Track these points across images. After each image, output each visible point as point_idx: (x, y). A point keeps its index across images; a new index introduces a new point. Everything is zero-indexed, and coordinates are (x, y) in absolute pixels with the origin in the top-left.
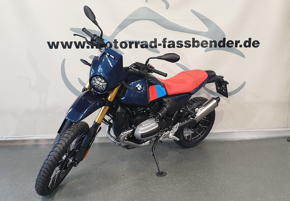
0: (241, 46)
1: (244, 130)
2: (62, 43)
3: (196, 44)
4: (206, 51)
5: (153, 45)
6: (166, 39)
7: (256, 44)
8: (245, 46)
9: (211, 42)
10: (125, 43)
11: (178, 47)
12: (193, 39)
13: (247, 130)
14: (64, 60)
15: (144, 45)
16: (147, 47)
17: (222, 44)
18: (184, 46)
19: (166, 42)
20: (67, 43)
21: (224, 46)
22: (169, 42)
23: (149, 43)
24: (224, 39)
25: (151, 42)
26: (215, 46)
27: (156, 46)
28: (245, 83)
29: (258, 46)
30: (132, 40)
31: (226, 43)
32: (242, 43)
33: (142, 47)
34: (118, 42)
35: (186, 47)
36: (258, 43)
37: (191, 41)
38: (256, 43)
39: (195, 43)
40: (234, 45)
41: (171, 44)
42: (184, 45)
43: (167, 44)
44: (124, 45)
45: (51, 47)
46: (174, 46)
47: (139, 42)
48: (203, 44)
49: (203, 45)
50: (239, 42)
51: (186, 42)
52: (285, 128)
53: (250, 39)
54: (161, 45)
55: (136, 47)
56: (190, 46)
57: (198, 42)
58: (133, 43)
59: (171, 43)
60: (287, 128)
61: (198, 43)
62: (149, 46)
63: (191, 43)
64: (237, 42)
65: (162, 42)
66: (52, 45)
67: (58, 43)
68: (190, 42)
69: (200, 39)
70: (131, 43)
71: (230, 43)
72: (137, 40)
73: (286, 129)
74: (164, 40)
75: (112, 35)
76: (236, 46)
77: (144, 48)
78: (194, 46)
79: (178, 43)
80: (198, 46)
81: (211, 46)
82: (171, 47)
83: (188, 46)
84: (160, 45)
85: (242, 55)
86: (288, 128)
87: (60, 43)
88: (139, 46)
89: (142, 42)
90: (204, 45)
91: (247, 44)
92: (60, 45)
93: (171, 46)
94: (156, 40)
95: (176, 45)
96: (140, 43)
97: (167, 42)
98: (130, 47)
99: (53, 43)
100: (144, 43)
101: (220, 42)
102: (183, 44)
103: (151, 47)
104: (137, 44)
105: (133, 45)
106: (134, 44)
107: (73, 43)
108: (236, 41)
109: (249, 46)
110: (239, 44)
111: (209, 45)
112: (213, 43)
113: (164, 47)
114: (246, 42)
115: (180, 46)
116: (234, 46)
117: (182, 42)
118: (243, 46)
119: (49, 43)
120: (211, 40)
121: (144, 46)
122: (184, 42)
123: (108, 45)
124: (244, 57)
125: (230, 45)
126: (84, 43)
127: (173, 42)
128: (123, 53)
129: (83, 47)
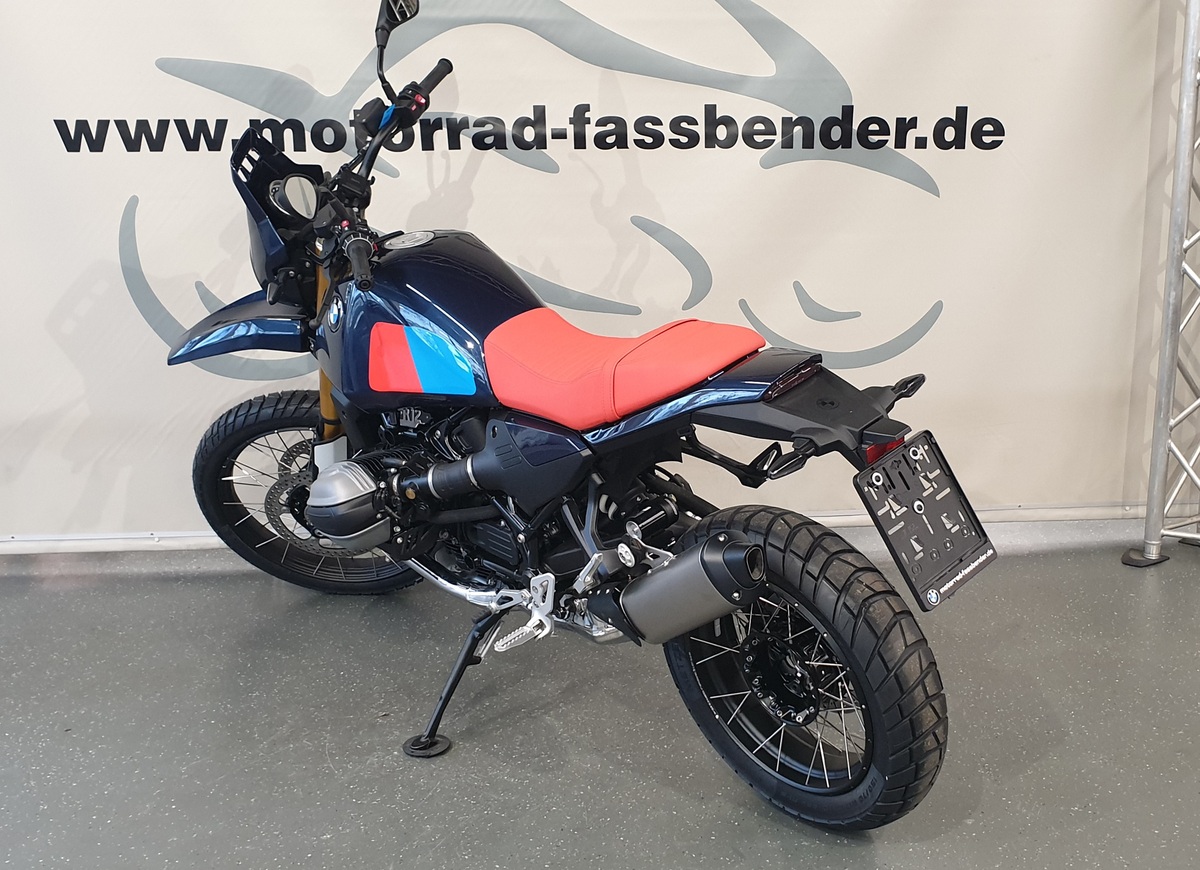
0: (921, 143)
2: (122, 125)
3: (722, 132)
4: (766, 164)
5: (529, 134)
6: (587, 108)
7: (988, 134)
8: (942, 144)
9: (786, 122)
11: (640, 143)
12: (710, 110)
14: (134, 202)
15: (487, 134)
17: (836, 133)
18: (666, 141)
19: (588, 121)
20: (143, 125)
21: (845, 142)
22: (602, 122)
23: (509, 129)
24: (848, 111)
26: (808, 143)
28: (938, 307)
29: (995, 144)
31: (855, 127)
32: (925, 129)
33: (479, 142)
35: (675, 143)
36: (999, 130)
37: (701, 120)
38: (988, 128)
39: (716, 130)
40: (891, 139)
41: (609, 134)
42: (668, 134)
43: (591, 131)
44: (397, 135)
45: (72, 146)
46: (622, 143)
47: (464, 124)
48: (755, 134)
50: (913, 123)
51: (675, 125)
52: (1114, 505)
53: (962, 112)
54: (564, 136)
55: (454, 144)
56: (694, 140)
57: (728, 121)
59: (611, 127)
60: (1123, 506)
61: (732, 129)
62: (510, 142)
63: (700, 129)
64: (905, 125)
65: (572, 121)
66: (79, 137)
67: (103, 125)
68: (693, 122)
69: (740, 108)
71: (874, 127)
73: (1119, 512)
74: (580, 115)
75: (344, 91)
76: (901, 143)
78: (711, 141)
79: (640, 125)
80: (730, 142)
81: (788, 144)
82: (609, 146)
83: (684, 140)
84: (560, 135)
85: (928, 185)
86: (1127, 508)
89: (479, 123)
90: (759, 139)
91: (950, 134)
92: (113, 136)
93: (611, 140)
94: (540, 112)
97: (593, 121)
98: (428, 145)
99: (82, 125)
100: (489, 127)
101: (829, 123)
103: (521, 144)
107: (172, 128)
108: (900, 121)
109: (959, 143)
110: (911, 136)
111: (778, 138)
112: (798, 129)
114: (944, 123)
115: (649, 140)
116: (891, 143)
117: (657, 122)
118: (931, 142)
119: (61, 125)
120: (788, 114)
121: (489, 140)
122: (666, 123)
123: (329, 136)
124: (934, 190)
125: (874, 139)
126: (222, 125)
127: (620, 123)
128: (393, 173)
129: (214, 145)
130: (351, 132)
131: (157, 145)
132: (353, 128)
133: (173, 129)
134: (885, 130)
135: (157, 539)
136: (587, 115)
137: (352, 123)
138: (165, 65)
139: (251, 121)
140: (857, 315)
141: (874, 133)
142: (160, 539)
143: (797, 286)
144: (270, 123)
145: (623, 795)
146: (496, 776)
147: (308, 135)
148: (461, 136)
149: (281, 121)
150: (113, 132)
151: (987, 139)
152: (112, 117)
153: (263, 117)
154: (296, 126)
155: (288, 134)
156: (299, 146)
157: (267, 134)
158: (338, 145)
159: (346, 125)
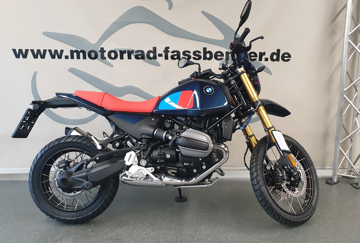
0: (266, 59)
2: (32, 51)
3: (208, 56)
4: (221, 65)
5: (151, 55)
6: (168, 48)
7: (286, 57)
8: (272, 60)
9: (227, 53)
10: (115, 52)
12: (205, 49)
14: (35, 73)
16: (143, 58)
18: (192, 58)
19: (169, 52)
20: (39, 51)
22: (173, 52)
23: (146, 53)
25: (149, 52)
27: (155, 57)
29: (288, 60)
30: (123, 48)
32: (268, 55)
33: (137, 57)
34: (105, 51)
35: (194, 58)
36: (289, 56)
37: (202, 52)
38: (286, 55)
39: (206, 55)
40: (258, 58)
41: (175, 55)
42: (192, 56)
43: (170, 54)
44: (113, 55)
45: (17, 56)
46: (179, 58)
47: (132, 52)
49: (218, 57)
50: (264, 54)
51: (194, 53)
53: (279, 51)
54: (162, 56)
55: (129, 58)
56: (200, 58)
57: (210, 53)
58: (125, 52)
59: (176, 53)
61: (211, 55)
62: (146, 57)
63: (202, 55)
64: (262, 54)
65: (164, 51)
66: (20, 54)
67: (27, 51)
68: (200, 52)
69: (214, 49)
70: (122, 53)
72: (131, 48)
74: (166, 50)
75: (98, 42)
76: (260, 59)
77: (139, 59)
78: (205, 58)
79: (184, 53)
80: (210, 59)
81: (227, 59)
82: (175, 59)
84: (160, 55)
87: (30, 52)
88: (133, 56)
89: (137, 52)
91: (275, 57)
93: (175, 57)
94: (155, 49)
95: (182, 56)
96: (134, 52)
97: (170, 52)
98: (122, 58)
99: (20, 51)
100: (140, 53)
102: (191, 54)
103: (149, 58)
104: (130, 53)
105: (126, 56)
106: (127, 53)
108: (260, 53)
109: (278, 60)
110: (264, 57)
111: (224, 57)
112: (230, 55)
113: (166, 58)
114: (273, 54)
115: (187, 57)
116: (258, 59)
117: (189, 52)
118: (269, 59)
119: (14, 50)
120: (227, 51)
121: (140, 57)
122: (192, 52)
123: (93, 55)
124: (270, 73)
125: (253, 58)
126: (62, 51)
127: (178, 52)
128: (111, 66)
129: (60, 57)
130: (99, 54)
131: (43, 57)
132: (100, 53)
133: (48, 53)
134: (256, 55)
136: (169, 50)
137: (100, 51)
138: (45, 34)
139: (70, 50)
141: (253, 56)
144: (76, 51)
147: (87, 55)
148: (131, 55)
149: (79, 51)
151: (286, 59)
152: (30, 48)
153: (74, 49)
154: (84, 52)
155: (81, 54)
156: (84, 58)
157: (75, 54)
158: (96, 57)
159: (98, 52)
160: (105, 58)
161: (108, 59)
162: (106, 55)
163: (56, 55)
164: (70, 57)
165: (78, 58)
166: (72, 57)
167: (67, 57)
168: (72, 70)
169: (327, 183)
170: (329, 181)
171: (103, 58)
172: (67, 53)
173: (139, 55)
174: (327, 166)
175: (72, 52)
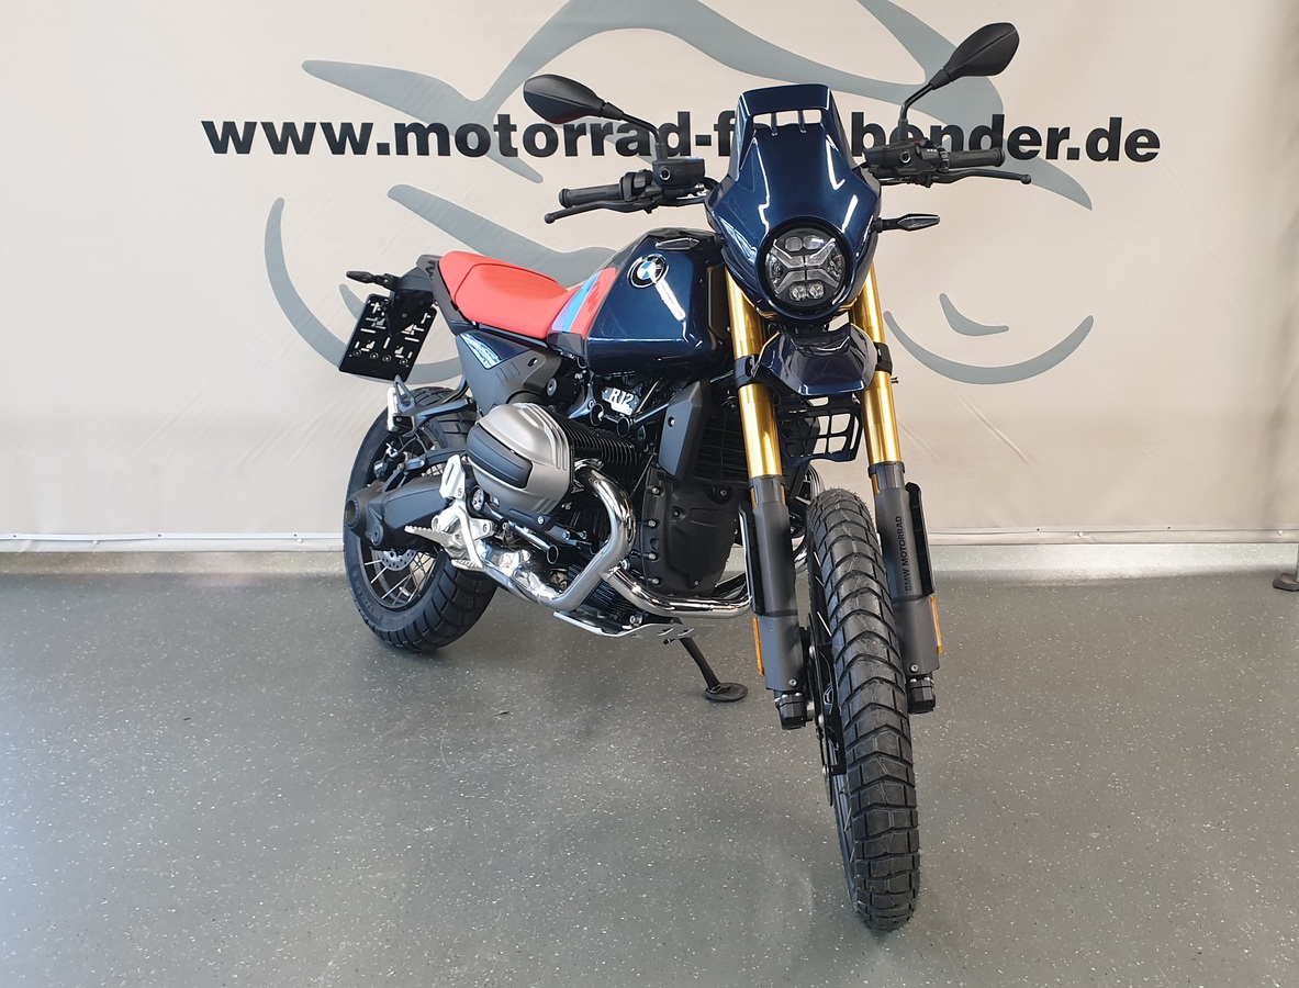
0: (1073, 154)
1: (1081, 534)
2: (268, 127)
3: (870, 141)
5: (673, 140)
6: (731, 114)
7: (1143, 146)
8: (1094, 154)
12: (857, 118)
13: (1095, 536)
14: (279, 205)
17: (986, 142)
19: (732, 128)
20: (289, 128)
24: (999, 120)
28: (1088, 324)
29: (1153, 156)
31: (1006, 137)
32: (1078, 140)
33: (622, 149)
36: (1154, 141)
37: (848, 128)
38: (1143, 139)
39: (862, 138)
40: (1043, 149)
45: (220, 147)
47: (608, 129)
50: (1066, 133)
52: (1268, 529)
53: (1116, 123)
54: (708, 143)
57: (875, 130)
60: (1277, 529)
61: (880, 137)
62: (653, 148)
63: (847, 137)
64: (1057, 136)
65: (716, 128)
66: (227, 138)
69: (887, 116)
71: (1025, 137)
72: (602, 118)
73: (1273, 536)
74: (725, 122)
75: (489, 95)
76: (1052, 153)
78: (859, 150)
84: (704, 141)
85: (1079, 196)
88: (609, 145)
89: (624, 129)
91: (1103, 145)
92: (260, 138)
94: (684, 118)
96: (615, 129)
99: (229, 127)
100: (637, 132)
101: (979, 133)
105: (584, 143)
108: (1052, 132)
109: (1113, 154)
110: (1064, 146)
114: (1096, 135)
116: (1043, 154)
118: (1083, 153)
119: (209, 126)
120: (938, 123)
121: (633, 146)
123: (473, 140)
124: (1086, 202)
125: (1025, 149)
126: (367, 128)
128: (537, 178)
129: (360, 149)
130: (495, 136)
131: (303, 148)
132: (497, 133)
133: (319, 133)
134: (1036, 140)
135: (300, 541)
136: (732, 122)
137: (496, 128)
138: (312, 68)
139: (396, 124)
140: (1005, 329)
141: (1025, 143)
142: (303, 540)
143: (944, 299)
144: (415, 127)
145: (737, 797)
146: (610, 775)
147: (452, 139)
148: (605, 141)
149: (426, 125)
150: (260, 135)
151: (1141, 152)
152: (259, 119)
153: (408, 120)
154: (441, 130)
155: (433, 138)
156: (444, 150)
157: (412, 138)
158: (482, 149)
159: (490, 130)
160: (514, 153)
161: (522, 152)
162: (517, 140)
163: (349, 140)
164: (393, 148)
165: (423, 150)
166: (402, 149)
167: (383, 149)
168: (401, 195)
169: (1279, 586)
170: (1287, 581)
171: (508, 151)
172: (384, 133)
173: (631, 140)
174: (1281, 532)
175: (401, 131)
